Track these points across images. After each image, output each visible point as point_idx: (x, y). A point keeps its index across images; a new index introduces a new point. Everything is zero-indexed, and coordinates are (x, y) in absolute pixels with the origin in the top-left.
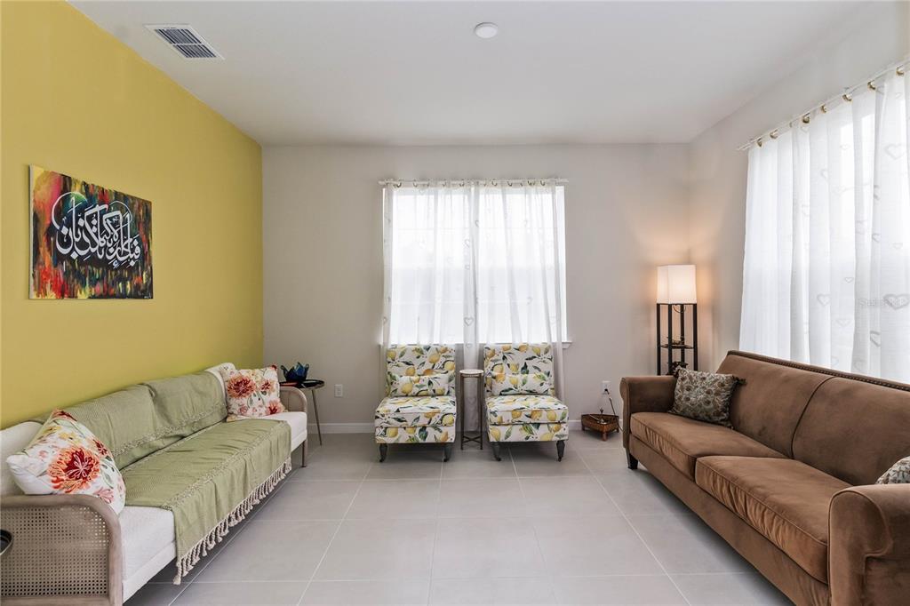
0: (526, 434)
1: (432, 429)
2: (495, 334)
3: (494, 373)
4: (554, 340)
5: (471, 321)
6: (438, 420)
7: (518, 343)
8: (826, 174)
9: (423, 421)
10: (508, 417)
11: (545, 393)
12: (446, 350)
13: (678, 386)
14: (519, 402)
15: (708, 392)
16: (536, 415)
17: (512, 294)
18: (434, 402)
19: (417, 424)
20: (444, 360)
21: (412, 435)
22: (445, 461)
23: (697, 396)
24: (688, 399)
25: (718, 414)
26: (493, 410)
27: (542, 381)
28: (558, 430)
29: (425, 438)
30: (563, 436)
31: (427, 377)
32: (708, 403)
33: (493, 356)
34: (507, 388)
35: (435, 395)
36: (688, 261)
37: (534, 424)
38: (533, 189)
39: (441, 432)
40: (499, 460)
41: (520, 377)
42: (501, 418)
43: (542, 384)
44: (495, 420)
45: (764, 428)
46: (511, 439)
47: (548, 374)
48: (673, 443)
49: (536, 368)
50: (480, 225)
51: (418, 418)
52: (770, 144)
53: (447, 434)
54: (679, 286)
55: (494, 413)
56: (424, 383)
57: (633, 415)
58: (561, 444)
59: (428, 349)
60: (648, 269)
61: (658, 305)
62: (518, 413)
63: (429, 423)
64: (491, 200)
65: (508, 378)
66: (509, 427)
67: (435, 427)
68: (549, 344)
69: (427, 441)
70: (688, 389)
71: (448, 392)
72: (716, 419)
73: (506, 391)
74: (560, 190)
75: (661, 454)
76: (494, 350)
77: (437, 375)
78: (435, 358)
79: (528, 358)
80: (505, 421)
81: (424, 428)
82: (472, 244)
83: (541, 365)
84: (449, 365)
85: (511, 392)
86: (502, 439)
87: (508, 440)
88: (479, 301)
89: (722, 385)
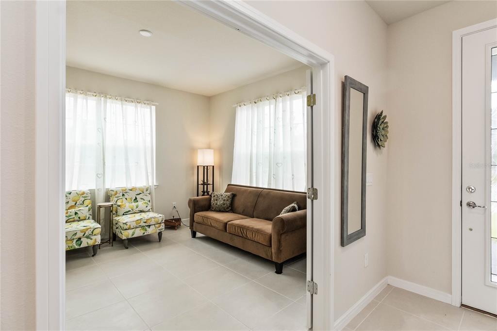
0: (143, 231)
1: (85, 239)
2: (116, 182)
3: (119, 203)
4: (150, 184)
5: (101, 175)
6: (90, 233)
7: (129, 186)
8: (261, 122)
9: (79, 235)
10: (134, 224)
11: (149, 211)
12: (84, 193)
13: (212, 199)
14: (138, 217)
15: (224, 200)
16: (149, 221)
17: (127, 160)
18: (82, 224)
19: (75, 237)
20: (83, 199)
21: (71, 245)
22: (93, 256)
23: (220, 202)
24: (217, 204)
25: (228, 208)
26: (124, 222)
27: (146, 205)
28: (159, 227)
29: (80, 245)
30: (162, 229)
31: (73, 211)
32: (224, 204)
33: (116, 194)
34: (127, 211)
35: (80, 220)
36: (209, 148)
37: (147, 226)
38: (139, 105)
39: (92, 239)
40: (127, 248)
41: (134, 204)
42: (130, 225)
43: (147, 207)
44: (126, 227)
45: (244, 210)
46: (135, 236)
47: (149, 201)
48: (217, 220)
49: (142, 199)
50: (107, 120)
51: (76, 234)
52: (243, 107)
53: (96, 240)
54: (207, 158)
55: (125, 224)
56: (71, 214)
57: (196, 214)
58: (160, 234)
59: (70, 193)
60: (193, 150)
61: (198, 166)
62: (139, 222)
63: (84, 235)
64: (114, 107)
65: (127, 205)
66: (134, 230)
67: (88, 237)
68: (147, 186)
69: (82, 246)
70: (216, 200)
71: (89, 218)
72: (227, 210)
73: (127, 212)
74: (154, 108)
75: (211, 226)
76: (117, 192)
77: (80, 209)
78: (76, 199)
79: (138, 194)
80: (132, 227)
81: (80, 239)
82: (101, 130)
83: (144, 197)
84: (87, 202)
85: (130, 212)
86: (130, 237)
87: (133, 237)
88: (106, 164)
89: (229, 197)
